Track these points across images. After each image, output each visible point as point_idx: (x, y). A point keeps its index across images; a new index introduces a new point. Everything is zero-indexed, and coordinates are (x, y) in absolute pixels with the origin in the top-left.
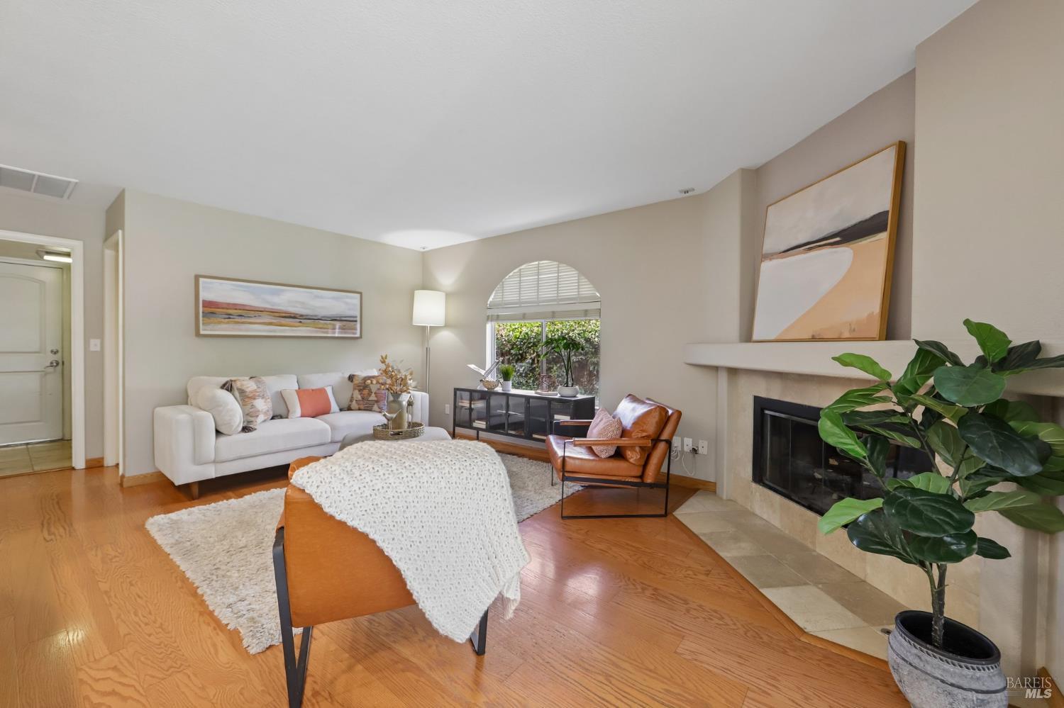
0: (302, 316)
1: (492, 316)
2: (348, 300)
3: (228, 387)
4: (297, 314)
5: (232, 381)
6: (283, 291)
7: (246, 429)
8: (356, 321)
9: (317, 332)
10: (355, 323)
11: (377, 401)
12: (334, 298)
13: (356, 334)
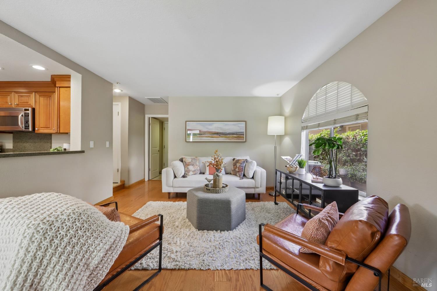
0: (220, 133)
1: (304, 127)
2: (240, 125)
3: (181, 160)
4: (218, 132)
5: (182, 158)
6: (213, 124)
7: (184, 177)
8: (244, 134)
9: (226, 139)
10: (243, 135)
11: (238, 172)
12: (233, 125)
13: (243, 140)
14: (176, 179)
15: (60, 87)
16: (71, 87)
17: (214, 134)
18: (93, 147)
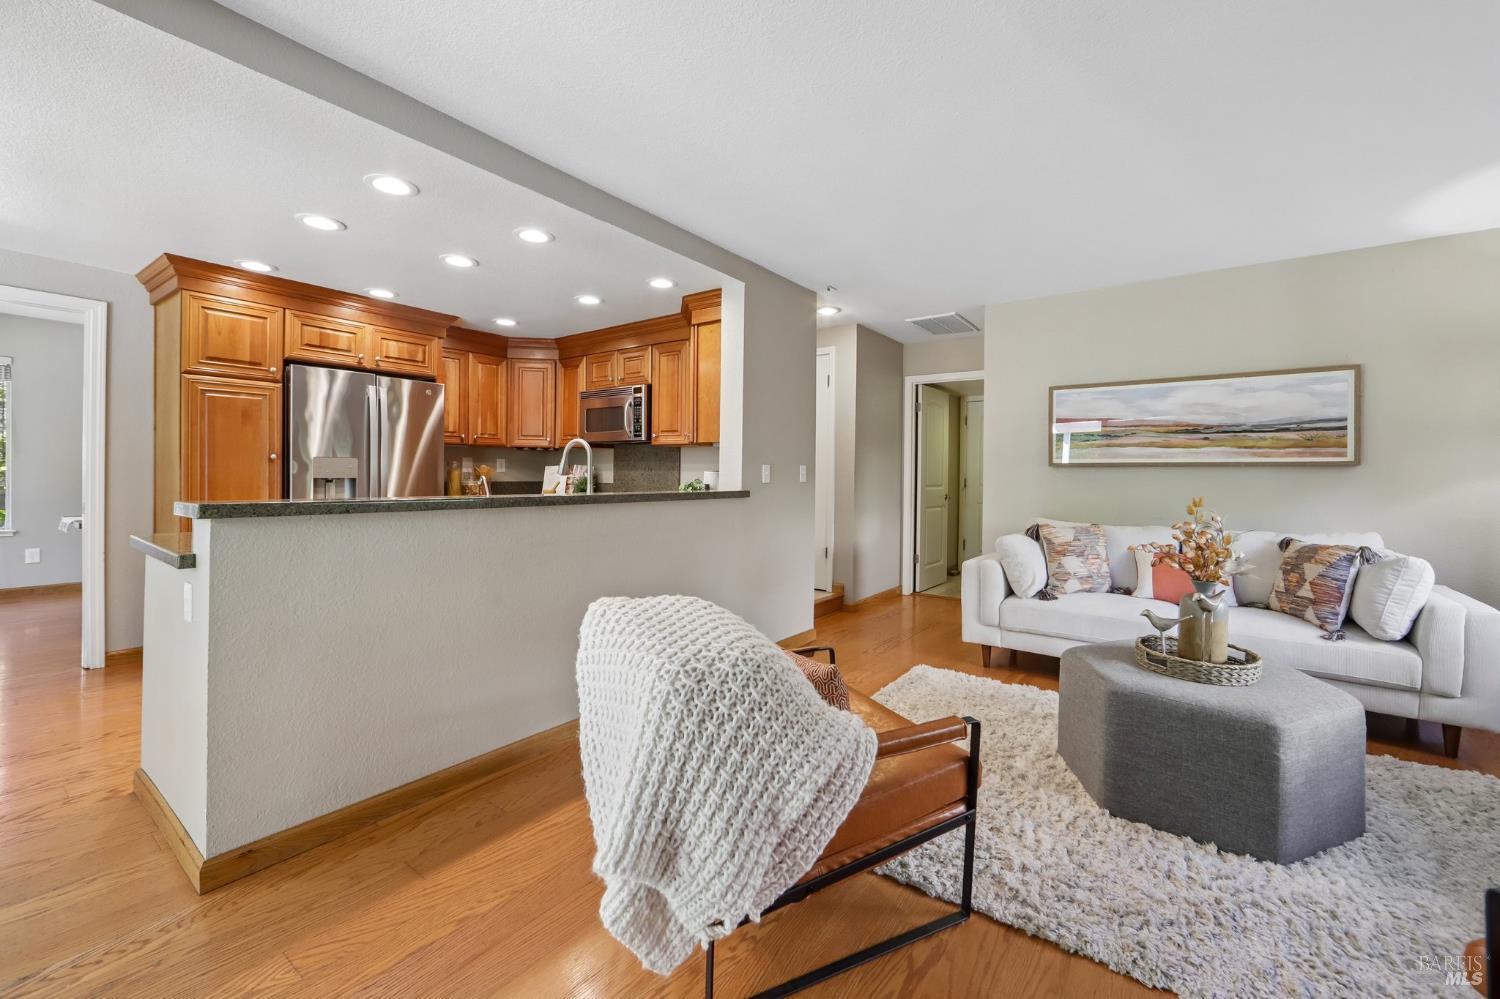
0: (1207, 427)
2: (1318, 387)
3: (1035, 533)
4: (1199, 426)
5: (1038, 526)
6: (1172, 389)
7: (1043, 595)
8: (1345, 428)
9: (1242, 454)
10: (1341, 432)
11: (1314, 602)
12: (1279, 388)
13: (1344, 455)
14: (1011, 600)
15: (699, 325)
16: (722, 321)
17: (1176, 432)
18: (768, 481)
